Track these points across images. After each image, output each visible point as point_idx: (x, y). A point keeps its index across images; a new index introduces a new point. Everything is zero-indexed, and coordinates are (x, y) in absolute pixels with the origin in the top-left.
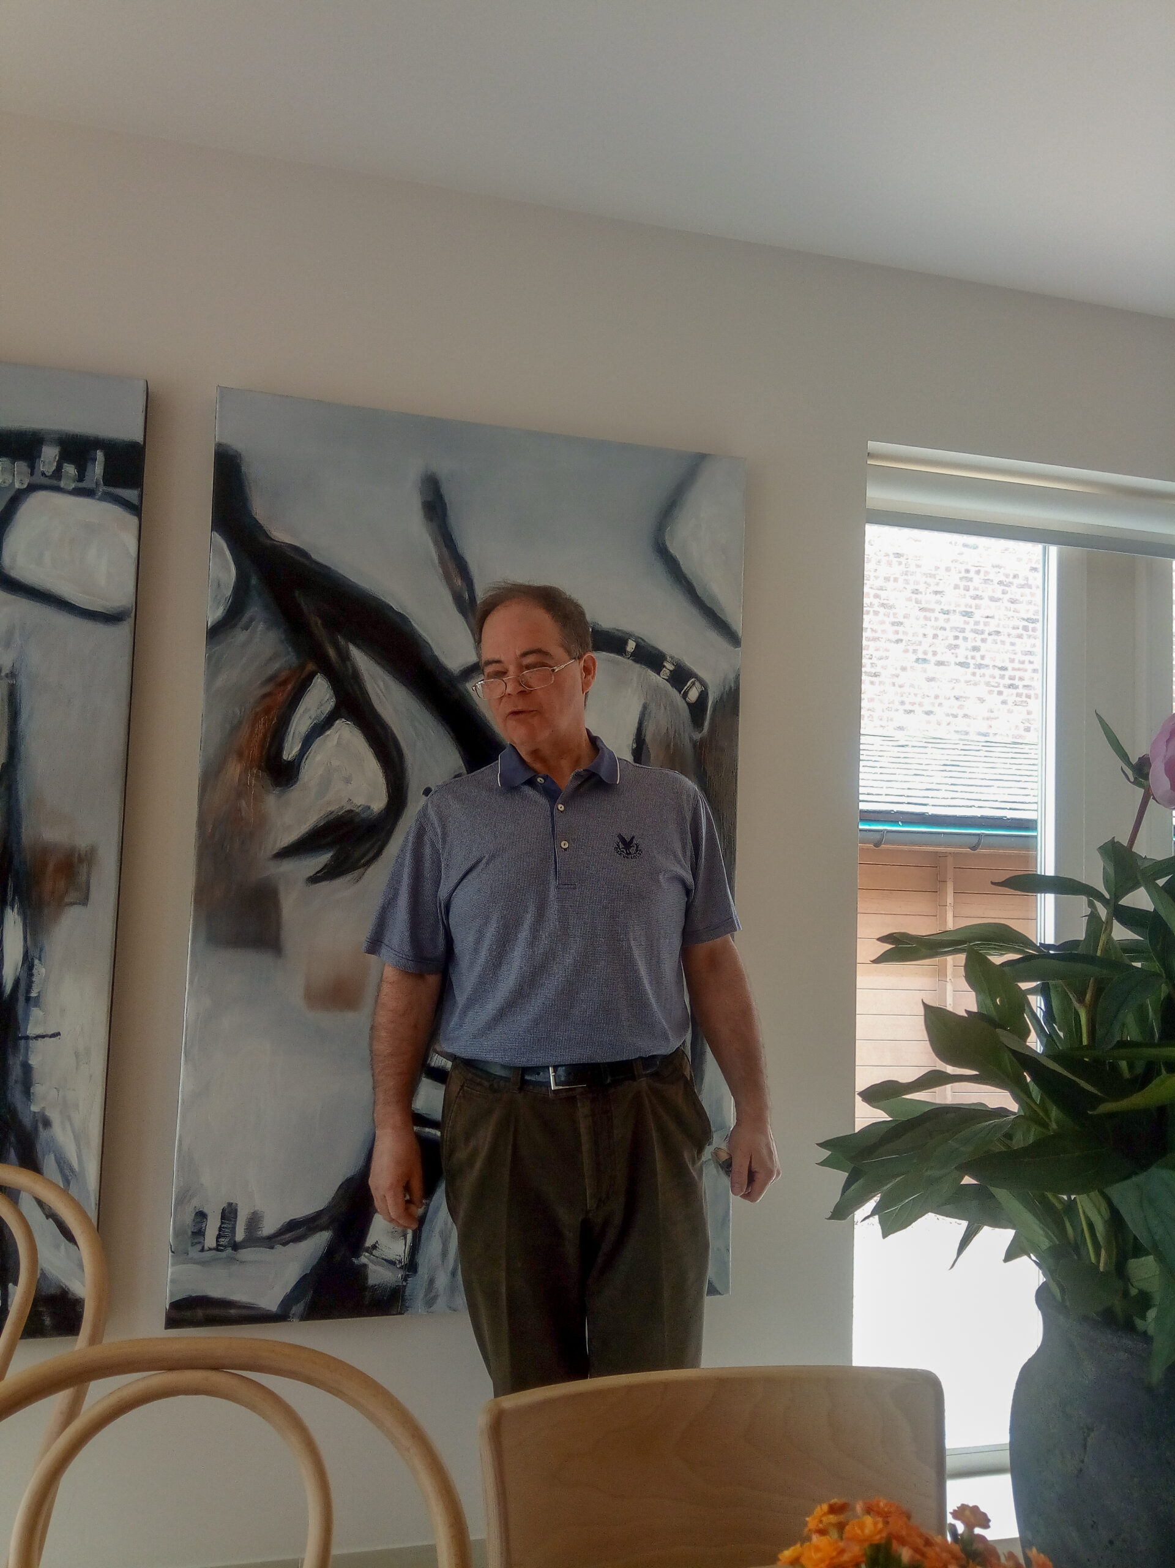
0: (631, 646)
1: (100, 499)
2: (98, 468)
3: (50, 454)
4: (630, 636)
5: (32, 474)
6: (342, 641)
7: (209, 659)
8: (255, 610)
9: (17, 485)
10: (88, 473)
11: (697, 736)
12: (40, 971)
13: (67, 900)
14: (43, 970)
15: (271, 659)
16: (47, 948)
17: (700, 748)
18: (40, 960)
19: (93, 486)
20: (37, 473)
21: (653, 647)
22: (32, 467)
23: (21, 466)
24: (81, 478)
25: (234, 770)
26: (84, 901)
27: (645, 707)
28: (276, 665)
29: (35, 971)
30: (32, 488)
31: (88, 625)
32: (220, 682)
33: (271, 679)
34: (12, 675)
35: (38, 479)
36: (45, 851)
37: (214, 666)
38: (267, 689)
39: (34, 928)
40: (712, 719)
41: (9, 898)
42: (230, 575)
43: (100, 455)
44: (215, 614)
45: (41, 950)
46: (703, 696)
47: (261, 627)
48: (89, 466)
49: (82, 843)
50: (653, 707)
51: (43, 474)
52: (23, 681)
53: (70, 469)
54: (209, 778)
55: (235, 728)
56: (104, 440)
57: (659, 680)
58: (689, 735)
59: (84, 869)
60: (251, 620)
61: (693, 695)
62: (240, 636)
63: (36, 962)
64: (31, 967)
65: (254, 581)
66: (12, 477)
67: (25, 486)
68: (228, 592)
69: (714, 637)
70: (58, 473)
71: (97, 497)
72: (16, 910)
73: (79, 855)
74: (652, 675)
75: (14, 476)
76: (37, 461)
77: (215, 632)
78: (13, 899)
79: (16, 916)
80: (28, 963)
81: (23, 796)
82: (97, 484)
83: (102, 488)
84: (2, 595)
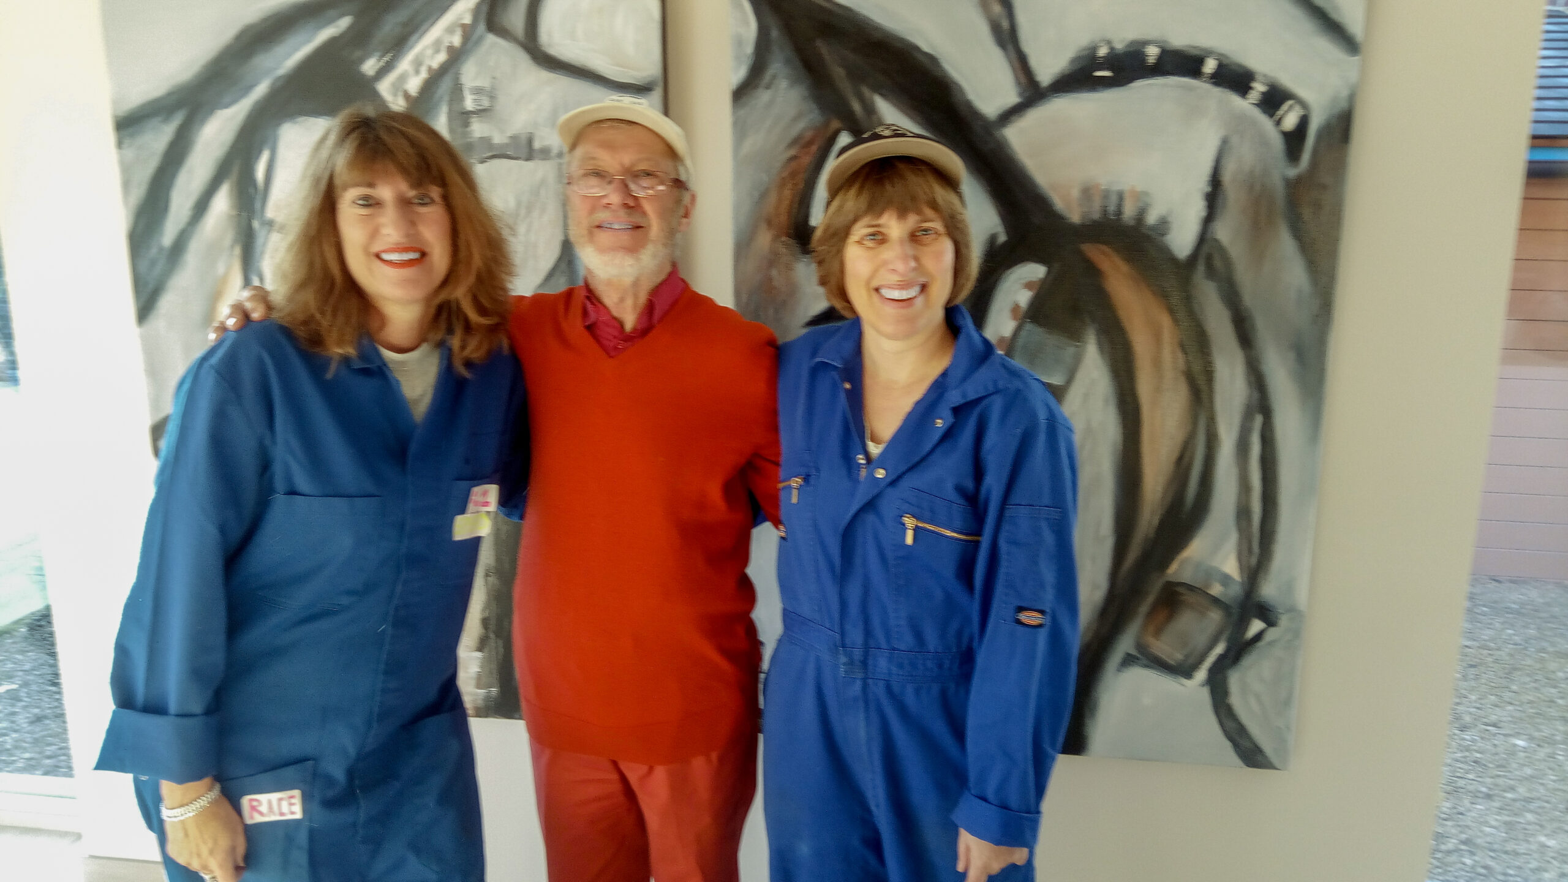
0: (1210, 66)
4: (1209, 53)
6: (866, 91)
7: (735, 124)
8: (778, 68)
11: (1292, 172)
15: (796, 119)
17: (1294, 187)
21: (1240, 66)
25: (764, 240)
27: (1225, 142)
28: (801, 125)
32: (748, 145)
33: (795, 142)
37: (740, 130)
38: (792, 152)
40: (1315, 152)
42: (750, 29)
44: (739, 74)
46: (1303, 123)
47: (783, 84)
50: (1235, 140)
54: (742, 247)
55: (763, 195)
57: (1245, 105)
58: (1282, 171)
60: (774, 77)
61: (1290, 121)
62: (763, 96)
65: (775, 33)
68: (749, 49)
69: (1325, 47)
74: (1235, 100)
77: (741, 94)
84: (545, 75)
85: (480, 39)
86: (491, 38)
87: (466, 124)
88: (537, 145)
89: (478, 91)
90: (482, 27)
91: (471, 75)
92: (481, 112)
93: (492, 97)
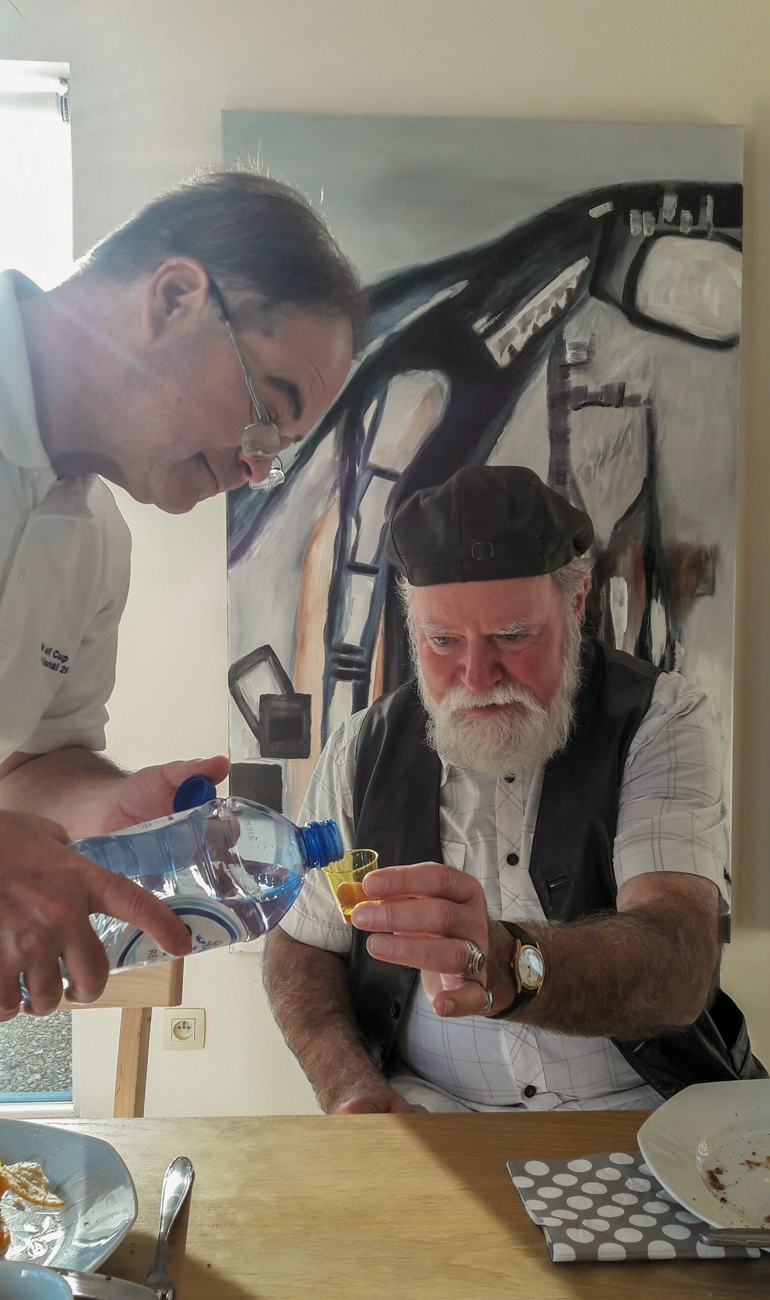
1: (712, 239)
2: (708, 212)
3: (670, 202)
5: (656, 222)
9: (646, 233)
10: (701, 217)
12: (680, 650)
13: (698, 591)
14: (683, 650)
16: (685, 631)
18: (680, 642)
19: (705, 228)
20: (661, 220)
22: (657, 216)
23: (648, 216)
24: (695, 222)
26: (711, 592)
29: (676, 651)
30: (658, 235)
31: (706, 353)
34: (649, 401)
35: (663, 227)
36: (679, 551)
39: (674, 615)
41: (654, 591)
43: (710, 199)
45: (680, 633)
48: (702, 209)
49: (708, 543)
51: (666, 221)
52: (657, 406)
53: (687, 215)
56: (712, 185)
59: (710, 565)
63: (677, 643)
64: (673, 648)
66: (641, 227)
67: (652, 234)
70: (677, 220)
71: (709, 238)
72: (659, 601)
73: (706, 553)
75: (643, 225)
76: (660, 209)
78: (657, 593)
79: (660, 606)
80: (671, 644)
81: (661, 506)
82: (709, 227)
83: (713, 229)
84: (638, 332)
85: (583, 303)
86: (593, 301)
87: (566, 376)
88: (627, 393)
89: (577, 347)
90: (586, 291)
91: (572, 333)
92: (580, 365)
93: (590, 352)
